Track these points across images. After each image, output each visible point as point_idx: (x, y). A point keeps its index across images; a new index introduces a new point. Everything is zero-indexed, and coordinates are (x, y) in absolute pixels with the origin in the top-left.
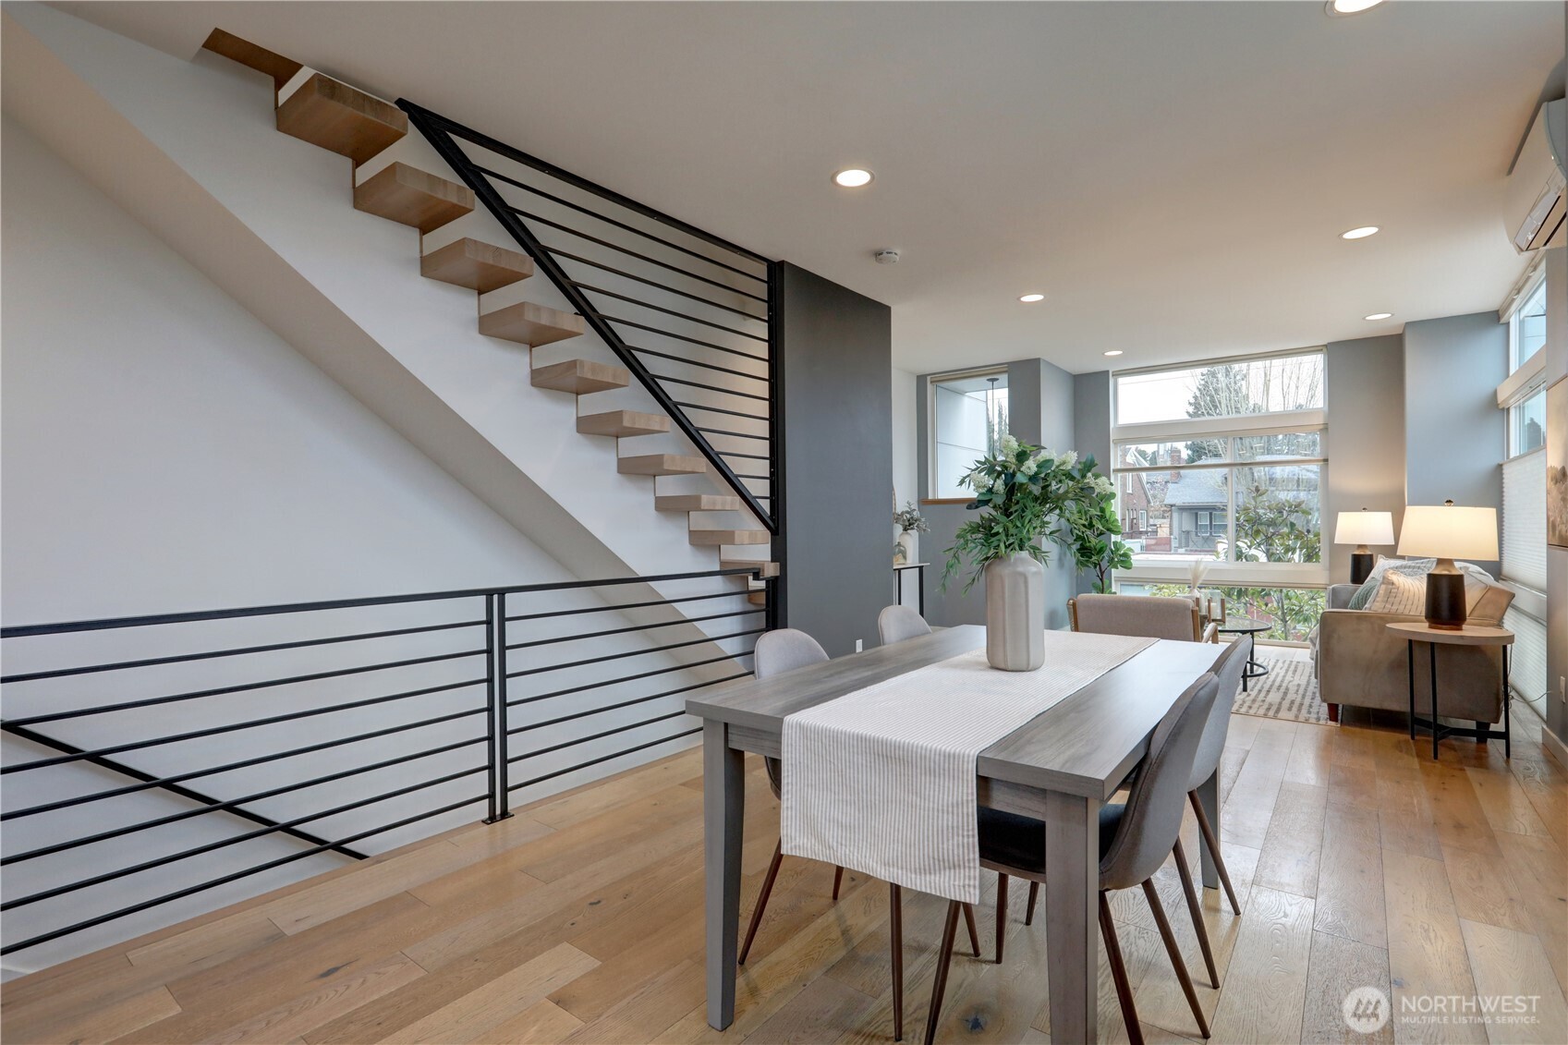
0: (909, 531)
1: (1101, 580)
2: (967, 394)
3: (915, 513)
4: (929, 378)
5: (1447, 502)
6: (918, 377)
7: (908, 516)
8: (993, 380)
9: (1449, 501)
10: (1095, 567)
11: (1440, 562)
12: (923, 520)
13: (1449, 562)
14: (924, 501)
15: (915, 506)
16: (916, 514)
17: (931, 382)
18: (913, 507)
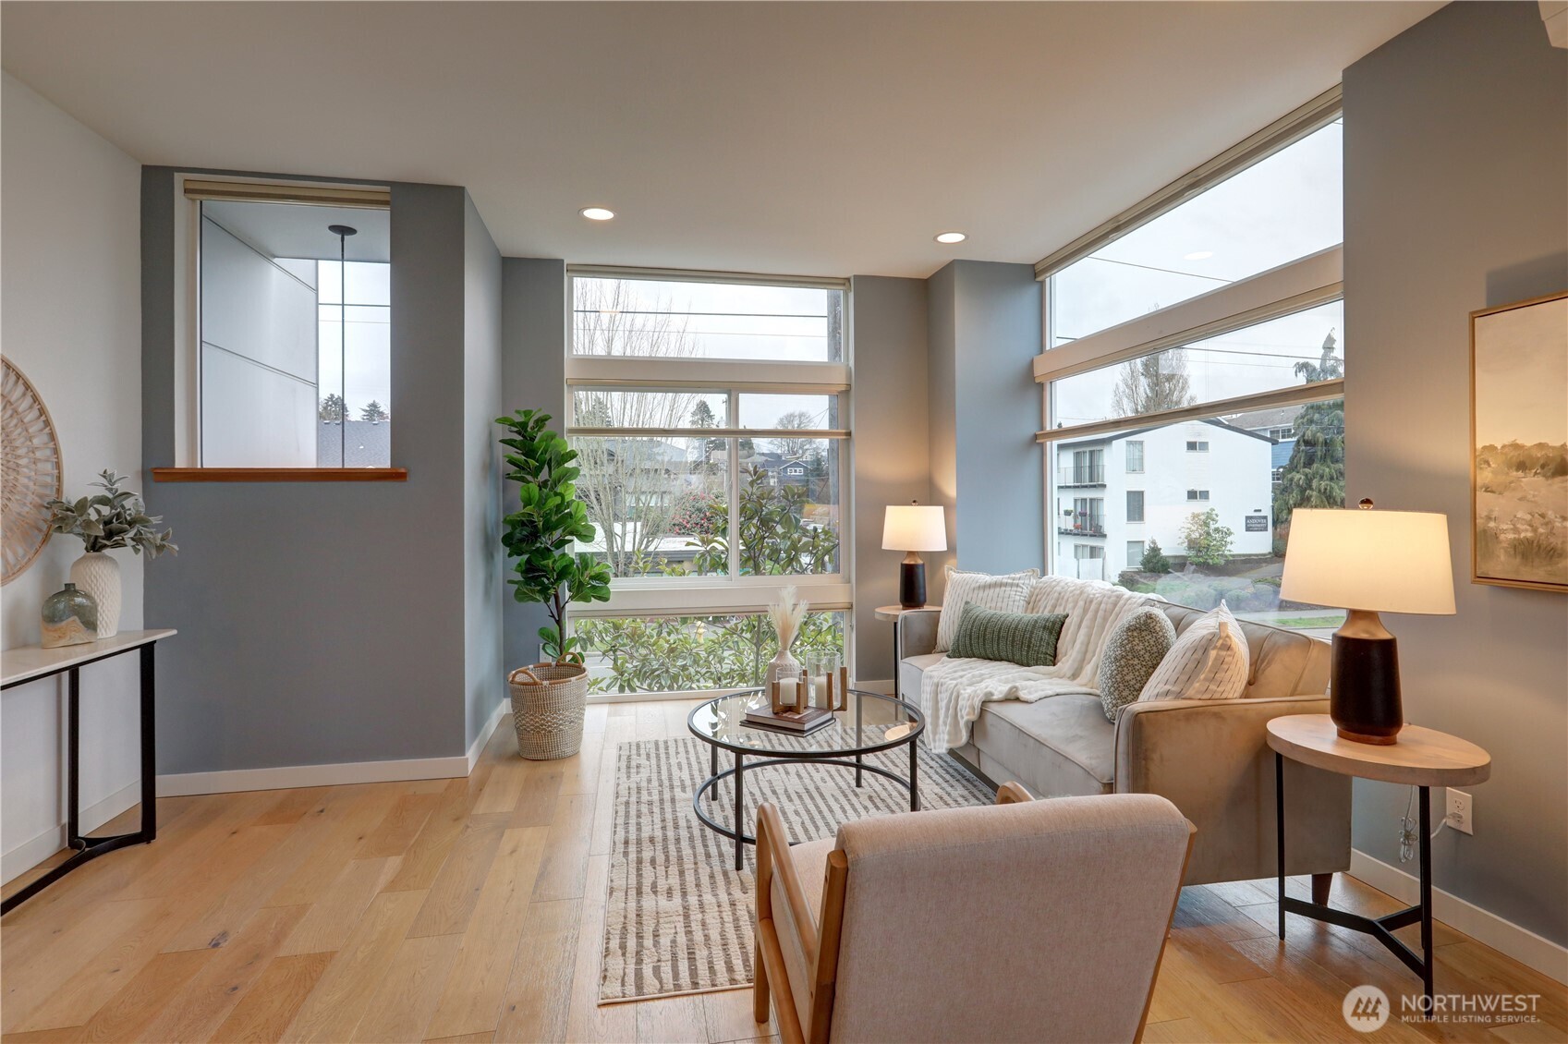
0: (107, 552)
1: (559, 622)
2: (276, 260)
3: (128, 503)
4: (179, 178)
5: (1363, 502)
6: (144, 167)
7: (106, 511)
8: (344, 231)
9: (1367, 501)
10: (547, 600)
11: (1355, 615)
12: (155, 520)
13: (1369, 616)
14: (159, 472)
15: (130, 483)
16: (133, 505)
17: (186, 191)
18: (120, 487)
